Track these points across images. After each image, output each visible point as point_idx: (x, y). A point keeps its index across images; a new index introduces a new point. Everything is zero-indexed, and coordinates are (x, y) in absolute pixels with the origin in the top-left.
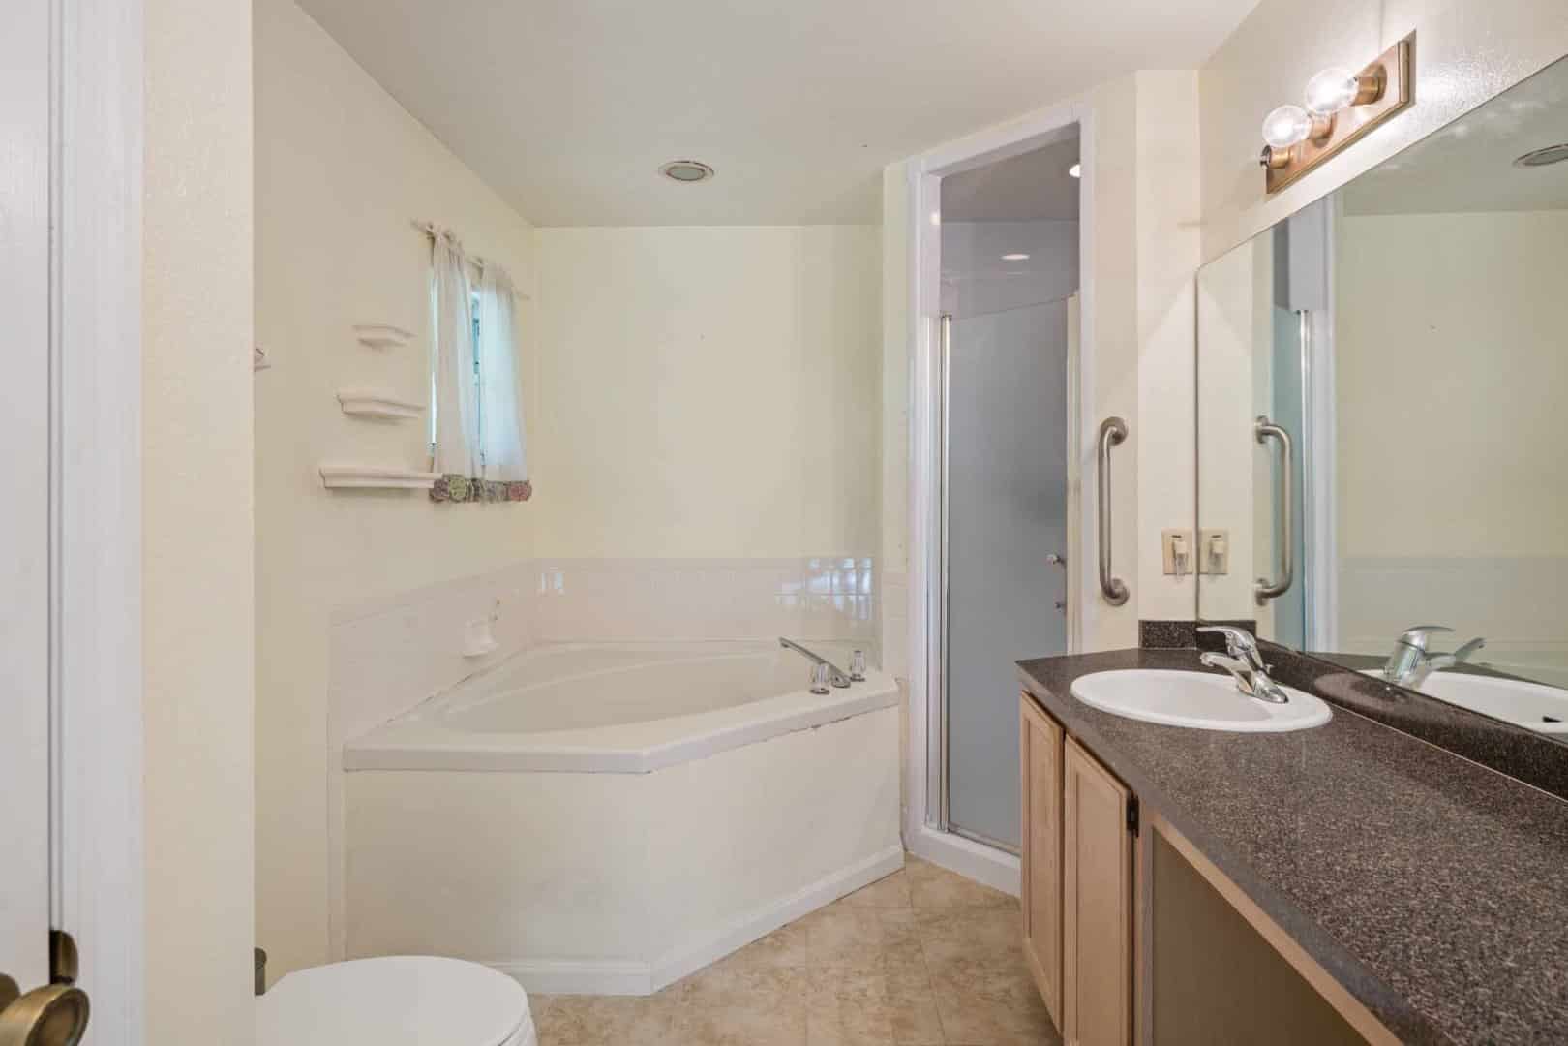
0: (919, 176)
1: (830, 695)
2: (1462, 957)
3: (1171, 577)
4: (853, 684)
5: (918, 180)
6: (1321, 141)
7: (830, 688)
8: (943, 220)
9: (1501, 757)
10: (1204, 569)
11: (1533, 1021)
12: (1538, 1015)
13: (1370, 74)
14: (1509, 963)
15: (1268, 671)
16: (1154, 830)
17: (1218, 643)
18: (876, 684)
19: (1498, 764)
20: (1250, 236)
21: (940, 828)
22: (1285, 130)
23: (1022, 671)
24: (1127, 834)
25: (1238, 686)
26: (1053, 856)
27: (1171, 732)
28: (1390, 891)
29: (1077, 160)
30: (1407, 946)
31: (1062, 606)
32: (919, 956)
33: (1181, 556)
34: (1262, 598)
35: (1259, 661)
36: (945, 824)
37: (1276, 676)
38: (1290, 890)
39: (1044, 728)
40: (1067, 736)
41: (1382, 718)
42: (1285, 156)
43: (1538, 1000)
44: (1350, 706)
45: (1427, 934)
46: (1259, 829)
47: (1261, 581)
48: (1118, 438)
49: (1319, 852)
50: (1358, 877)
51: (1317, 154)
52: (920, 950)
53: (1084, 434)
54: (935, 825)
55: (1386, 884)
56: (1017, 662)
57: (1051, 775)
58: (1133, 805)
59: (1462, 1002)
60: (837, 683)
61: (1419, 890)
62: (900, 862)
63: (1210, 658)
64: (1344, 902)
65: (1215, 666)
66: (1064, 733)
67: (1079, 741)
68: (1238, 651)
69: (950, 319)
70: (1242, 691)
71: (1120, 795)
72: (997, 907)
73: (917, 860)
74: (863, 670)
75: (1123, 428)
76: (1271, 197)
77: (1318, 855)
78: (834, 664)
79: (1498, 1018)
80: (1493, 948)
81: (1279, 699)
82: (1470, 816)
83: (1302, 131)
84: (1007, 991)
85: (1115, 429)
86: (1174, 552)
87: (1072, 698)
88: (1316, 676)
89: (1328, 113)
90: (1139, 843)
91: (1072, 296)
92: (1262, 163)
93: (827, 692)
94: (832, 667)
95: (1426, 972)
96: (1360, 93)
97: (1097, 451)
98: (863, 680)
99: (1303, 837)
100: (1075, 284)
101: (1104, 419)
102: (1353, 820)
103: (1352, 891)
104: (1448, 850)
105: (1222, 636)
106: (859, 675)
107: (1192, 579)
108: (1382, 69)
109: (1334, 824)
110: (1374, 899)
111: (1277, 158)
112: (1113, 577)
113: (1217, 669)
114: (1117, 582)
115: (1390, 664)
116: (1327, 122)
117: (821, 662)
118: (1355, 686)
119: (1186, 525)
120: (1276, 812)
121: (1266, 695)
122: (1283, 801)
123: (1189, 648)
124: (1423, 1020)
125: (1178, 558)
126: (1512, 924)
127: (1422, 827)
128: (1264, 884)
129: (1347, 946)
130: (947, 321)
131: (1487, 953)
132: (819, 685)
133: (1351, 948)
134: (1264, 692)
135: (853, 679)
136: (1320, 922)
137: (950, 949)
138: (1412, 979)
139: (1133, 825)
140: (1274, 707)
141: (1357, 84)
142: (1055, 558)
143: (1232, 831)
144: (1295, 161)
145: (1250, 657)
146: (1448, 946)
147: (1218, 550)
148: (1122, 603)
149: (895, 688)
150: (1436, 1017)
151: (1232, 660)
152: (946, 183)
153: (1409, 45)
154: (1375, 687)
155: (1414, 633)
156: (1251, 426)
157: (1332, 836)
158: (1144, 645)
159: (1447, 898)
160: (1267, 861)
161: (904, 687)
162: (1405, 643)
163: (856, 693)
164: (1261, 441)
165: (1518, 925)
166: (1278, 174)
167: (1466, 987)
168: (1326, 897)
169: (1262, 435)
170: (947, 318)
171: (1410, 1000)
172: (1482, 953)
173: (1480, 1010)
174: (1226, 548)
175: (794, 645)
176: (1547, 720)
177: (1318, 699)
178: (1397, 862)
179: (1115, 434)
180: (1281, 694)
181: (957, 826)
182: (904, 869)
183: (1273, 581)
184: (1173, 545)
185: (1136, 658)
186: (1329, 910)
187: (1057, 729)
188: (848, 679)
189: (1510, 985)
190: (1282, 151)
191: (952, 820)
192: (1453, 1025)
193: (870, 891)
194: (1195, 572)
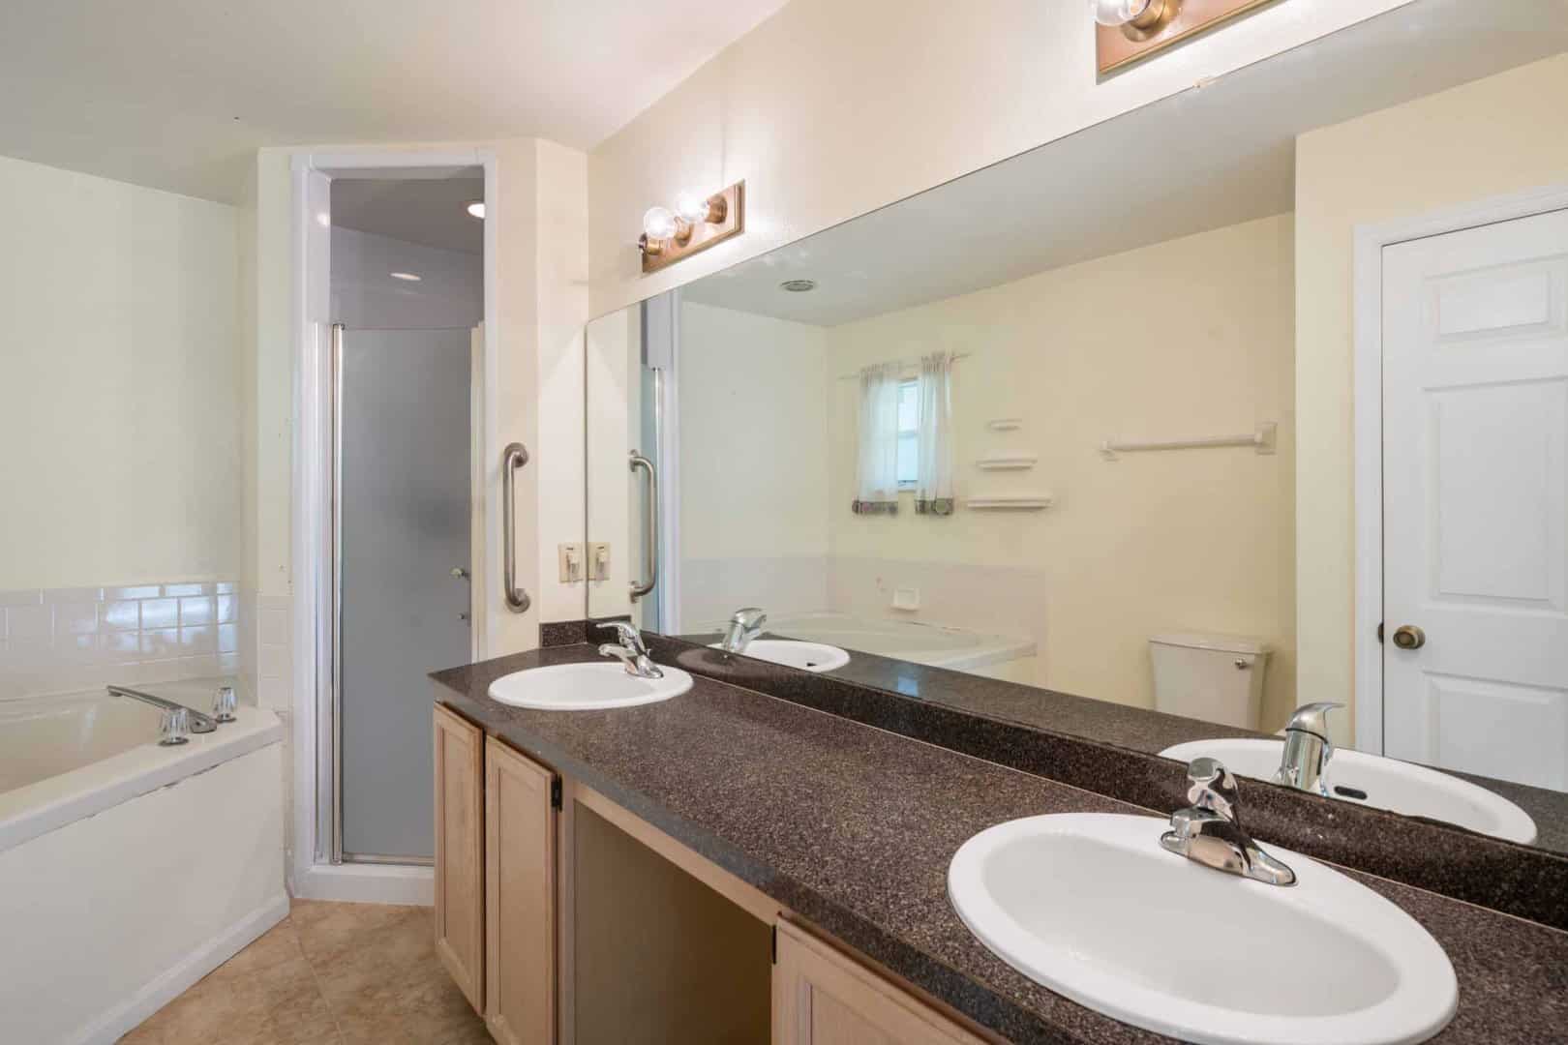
0: (305, 169)
1: (191, 742)
2: (801, 830)
3: (566, 584)
4: (219, 726)
5: (304, 175)
6: (683, 243)
7: (189, 736)
8: (334, 222)
9: (796, 694)
10: (591, 576)
11: (843, 857)
12: (844, 852)
13: (716, 202)
14: (825, 826)
15: (648, 653)
16: (575, 801)
17: (612, 636)
18: (253, 721)
19: (794, 698)
20: (627, 304)
21: (333, 862)
22: (659, 227)
23: (437, 684)
24: (552, 812)
25: (626, 670)
26: (474, 852)
27: (582, 715)
28: (754, 799)
29: (481, 200)
30: (771, 833)
31: (467, 617)
32: (317, 1002)
33: (574, 565)
34: (634, 596)
35: (642, 647)
36: (338, 855)
37: (655, 658)
38: (695, 817)
39: (462, 734)
40: (488, 737)
41: (725, 678)
42: (657, 246)
43: (842, 843)
44: (703, 673)
45: (781, 821)
46: (665, 777)
47: (633, 583)
48: (520, 462)
49: (707, 784)
50: (733, 795)
51: (679, 251)
52: (319, 995)
53: (486, 457)
54: (326, 859)
55: (751, 795)
56: (432, 675)
57: (471, 777)
58: (557, 785)
59: (807, 859)
60: (201, 729)
61: (770, 794)
62: (286, 910)
63: (607, 649)
64: (729, 816)
65: (612, 655)
66: (484, 734)
67: (501, 739)
68: (627, 641)
69: (343, 329)
70: (629, 673)
71: (546, 778)
72: (403, 922)
73: (304, 902)
74: (232, 709)
75: (525, 452)
76: (646, 276)
77: (707, 787)
78: (190, 707)
79: (827, 861)
80: (815, 819)
81: (657, 675)
82: (786, 736)
83: (671, 230)
84: (421, 1000)
85: (518, 453)
86: (568, 561)
87: (492, 700)
88: (679, 653)
89: (688, 222)
90: (563, 815)
91: (477, 326)
92: (641, 247)
93: (185, 741)
94: (192, 713)
95: (785, 847)
96: (710, 215)
97: (502, 474)
98: (233, 720)
99: (695, 776)
100: (480, 316)
101: (507, 444)
102: (723, 755)
103: (732, 806)
104: (780, 762)
105: (615, 630)
106: (227, 716)
107: (581, 585)
108: (723, 200)
109: (712, 761)
110: (747, 808)
111: (651, 246)
112: (517, 586)
113: (614, 658)
114: (520, 591)
115: (726, 637)
116: (687, 229)
117: (175, 707)
118: (705, 658)
119: (577, 539)
120: (673, 762)
121: (648, 674)
122: (675, 753)
123: (581, 643)
124: (789, 878)
125: (571, 567)
126: (821, 800)
127: (763, 751)
128: (677, 818)
129: (738, 846)
130: (340, 330)
131: (813, 823)
132: (174, 735)
133: (741, 846)
134: (646, 672)
135: (220, 721)
136: (718, 834)
137: (355, 981)
138: (778, 854)
139: (557, 802)
140: (654, 682)
141: (708, 207)
142: (460, 573)
143: (646, 784)
144: (664, 252)
145: (636, 645)
146: (793, 826)
147: (602, 560)
148: (523, 611)
149: (276, 722)
150: (796, 874)
151: (623, 648)
152: (336, 185)
153: (740, 190)
154: (718, 656)
155: (739, 615)
156: (625, 459)
157: (713, 770)
158: (544, 646)
159: (786, 795)
160: (675, 800)
161: (288, 721)
162: (735, 622)
163: (225, 735)
164: (633, 470)
165: (824, 801)
166: (651, 259)
167: (807, 849)
168: (718, 815)
169: (634, 465)
170: (340, 328)
171: (780, 869)
172: (810, 824)
173: (817, 860)
174: (609, 558)
175: (128, 691)
176: (809, 665)
177: (682, 672)
178: (754, 778)
179: (517, 458)
180: (658, 671)
181: (351, 854)
182: (289, 917)
183: (642, 583)
184: (567, 557)
185: (537, 657)
186: (723, 824)
187: (477, 731)
188: (214, 722)
189: (828, 839)
190: (654, 242)
191: (348, 849)
192: (806, 876)
193: (247, 956)
194: (585, 578)
